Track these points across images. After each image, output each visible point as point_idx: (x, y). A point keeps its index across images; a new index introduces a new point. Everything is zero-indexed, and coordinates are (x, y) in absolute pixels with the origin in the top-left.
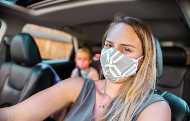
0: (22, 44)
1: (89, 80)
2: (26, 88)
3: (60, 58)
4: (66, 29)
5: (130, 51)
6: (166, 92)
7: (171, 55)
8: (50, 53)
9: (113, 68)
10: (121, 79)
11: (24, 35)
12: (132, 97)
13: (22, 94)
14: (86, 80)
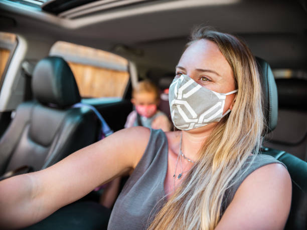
0: (50, 73)
1: (158, 132)
2: (57, 143)
3: (106, 96)
4: (119, 49)
5: (210, 81)
6: (282, 153)
7: (290, 91)
8: (91, 87)
9: (183, 107)
10: (197, 125)
11: (53, 59)
12: (224, 160)
13: (50, 152)
14: (153, 132)
